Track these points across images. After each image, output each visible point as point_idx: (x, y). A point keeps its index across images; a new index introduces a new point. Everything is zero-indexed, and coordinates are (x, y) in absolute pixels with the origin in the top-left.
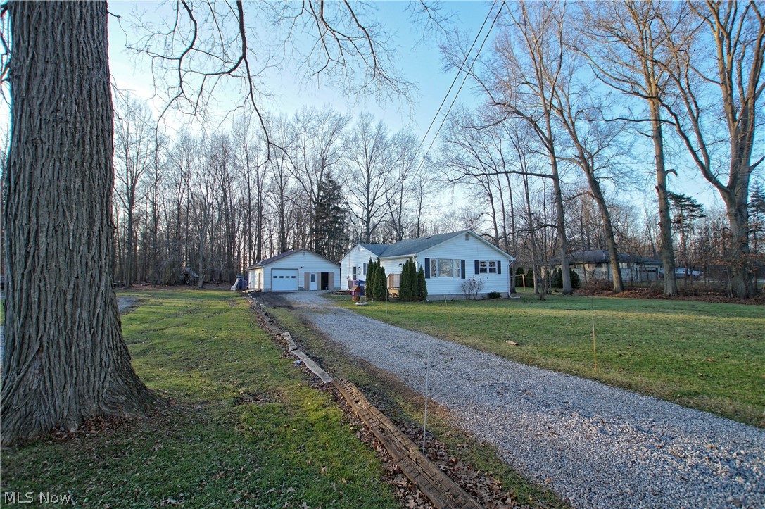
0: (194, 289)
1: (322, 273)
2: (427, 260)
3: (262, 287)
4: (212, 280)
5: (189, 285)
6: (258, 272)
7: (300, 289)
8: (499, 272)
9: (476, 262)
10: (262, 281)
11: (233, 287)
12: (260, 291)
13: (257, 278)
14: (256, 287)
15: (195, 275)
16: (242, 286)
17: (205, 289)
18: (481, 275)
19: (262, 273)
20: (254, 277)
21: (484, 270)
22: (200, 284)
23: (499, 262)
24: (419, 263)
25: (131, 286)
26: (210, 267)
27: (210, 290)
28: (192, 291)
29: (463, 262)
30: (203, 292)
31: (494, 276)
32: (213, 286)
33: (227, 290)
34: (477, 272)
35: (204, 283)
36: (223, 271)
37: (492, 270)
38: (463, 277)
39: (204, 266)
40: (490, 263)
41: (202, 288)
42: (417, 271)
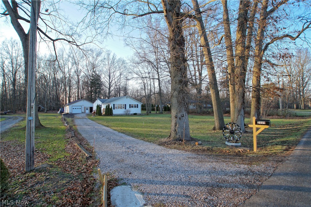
0: (43, 113)
1: (90, 107)
2: (114, 105)
3: (69, 112)
4: (50, 109)
5: (41, 111)
6: (67, 107)
7: (82, 113)
8: (138, 107)
9: (130, 105)
10: (69, 110)
11: (59, 112)
12: (68, 113)
13: (67, 109)
14: (67, 112)
15: (43, 108)
16: (62, 112)
17: (47, 113)
18: (131, 108)
19: (69, 108)
20: (66, 109)
21: (133, 107)
22: (45, 111)
23: (138, 105)
24: (111, 106)
25: (16, 112)
26: (49, 105)
27: (50, 113)
28: (42, 114)
29: (125, 105)
30: (47, 114)
31: (136, 108)
32: (50, 112)
33: (56, 113)
34: (130, 107)
35: (47, 111)
36: (55, 107)
37: (135, 107)
38: (125, 109)
39: (47, 105)
40: (135, 105)
41: (46, 113)
42: (110, 107)
